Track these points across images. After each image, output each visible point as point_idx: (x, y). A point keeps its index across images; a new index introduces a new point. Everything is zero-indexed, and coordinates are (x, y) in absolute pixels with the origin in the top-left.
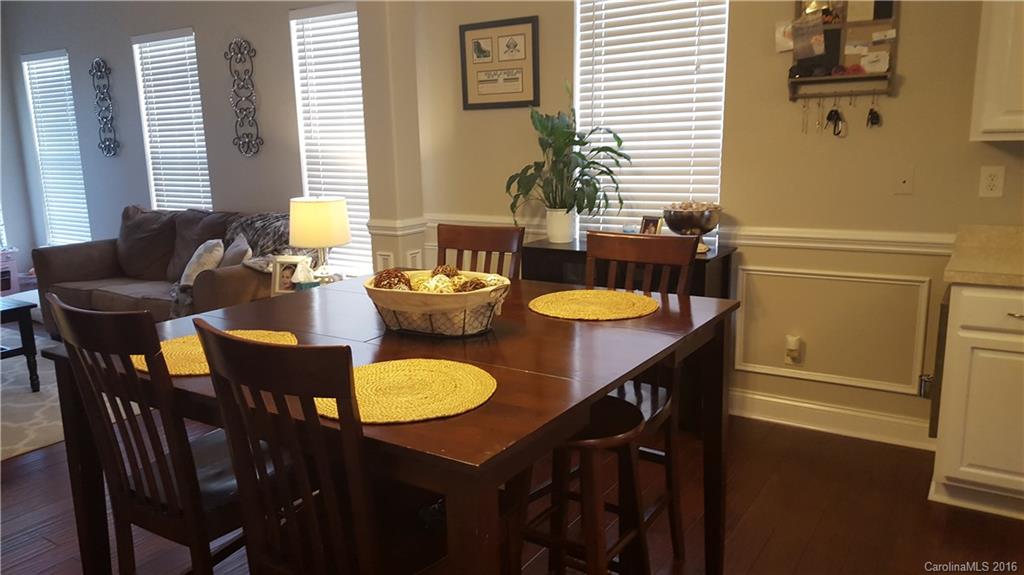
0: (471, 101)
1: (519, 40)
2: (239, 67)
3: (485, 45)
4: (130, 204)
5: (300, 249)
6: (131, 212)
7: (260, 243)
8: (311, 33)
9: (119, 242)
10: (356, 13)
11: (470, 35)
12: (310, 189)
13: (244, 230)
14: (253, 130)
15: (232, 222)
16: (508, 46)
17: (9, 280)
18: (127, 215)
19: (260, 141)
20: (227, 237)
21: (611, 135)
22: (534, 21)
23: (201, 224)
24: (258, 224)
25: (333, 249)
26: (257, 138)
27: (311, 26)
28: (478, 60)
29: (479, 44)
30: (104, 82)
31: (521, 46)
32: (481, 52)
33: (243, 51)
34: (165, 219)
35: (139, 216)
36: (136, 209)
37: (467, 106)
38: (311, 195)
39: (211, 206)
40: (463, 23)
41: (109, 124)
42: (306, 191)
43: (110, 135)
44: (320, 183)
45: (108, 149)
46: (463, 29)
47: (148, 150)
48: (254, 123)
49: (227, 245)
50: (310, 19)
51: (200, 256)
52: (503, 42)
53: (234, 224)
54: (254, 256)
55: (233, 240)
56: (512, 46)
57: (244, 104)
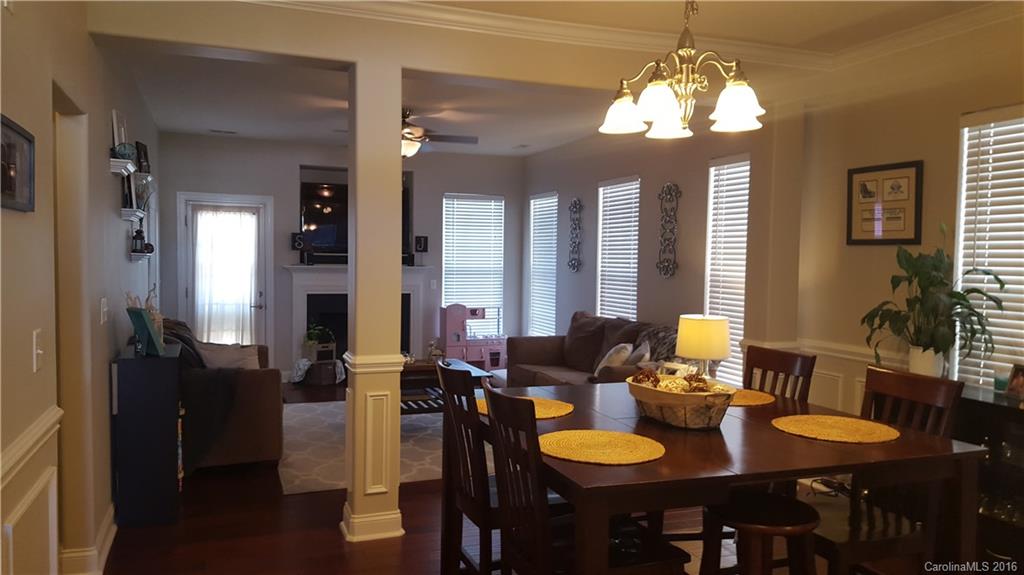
0: (855, 236)
1: (903, 183)
2: (668, 206)
3: (870, 187)
4: (579, 310)
5: (689, 360)
6: (578, 317)
7: (658, 350)
8: (725, 177)
9: (567, 340)
10: (749, 162)
11: (857, 178)
12: (710, 308)
13: (650, 339)
14: (671, 256)
15: (643, 331)
16: (892, 188)
17: (498, 359)
18: (575, 318)
19: (676, 265)
20: (637, 343)
21: (992, 277)
22: (918, 165)
23: (621, 331)
24: (661, 335)
25: (722, 363)
26: (675, 262)
27: (725, 171)
28: (863, 200)
29: (865, 186)
30: (577, 216)
31: (904, 188)
32: (866, 193)
33: (673, 193)
34: (599, 323)
35: (584, 320)
36: (583, 314)
37: (850, 242)
38: (710, 314)
39: (635, 316)
40: (852, 167)
41: (577, 248)
42: (708, 311)
43: (576, 256)
44: (718, 304)
45: (573, 267)
46: (851, 173)
47: (599, 269)
48: (673, 251)
49: (635, 348)
50: (726, 166)
51: (611, 355)
52: (888, 184)
53: (644, 333)
54: (651, 360)
55: (640, 345)
56: (896, 188)
57: (668, 235)
